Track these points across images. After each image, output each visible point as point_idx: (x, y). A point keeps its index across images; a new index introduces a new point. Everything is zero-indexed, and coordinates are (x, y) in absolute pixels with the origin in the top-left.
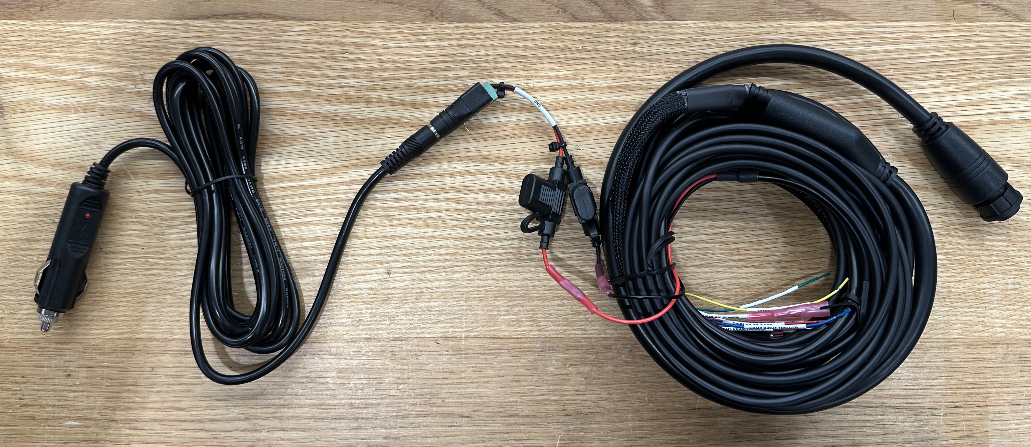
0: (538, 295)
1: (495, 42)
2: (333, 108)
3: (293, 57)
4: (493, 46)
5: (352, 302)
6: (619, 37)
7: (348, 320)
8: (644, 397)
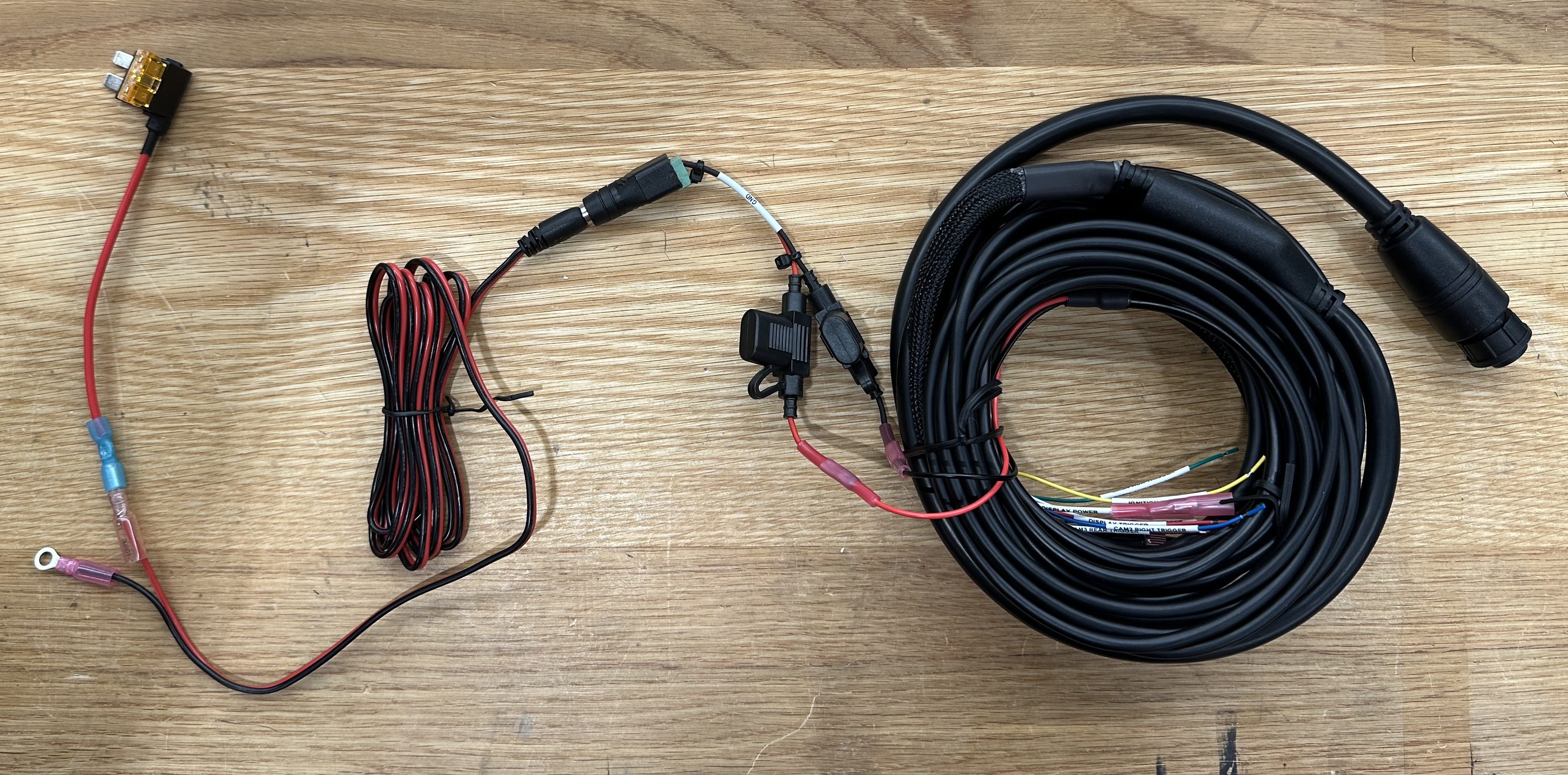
0: (782, 482)
1: (715, 100)
2: (472, 199)
3: (411, 124)
4: (713, 105)
5: (500, 494)
6: (902, 91)
7: (493, 521)
8: (943, 637)
